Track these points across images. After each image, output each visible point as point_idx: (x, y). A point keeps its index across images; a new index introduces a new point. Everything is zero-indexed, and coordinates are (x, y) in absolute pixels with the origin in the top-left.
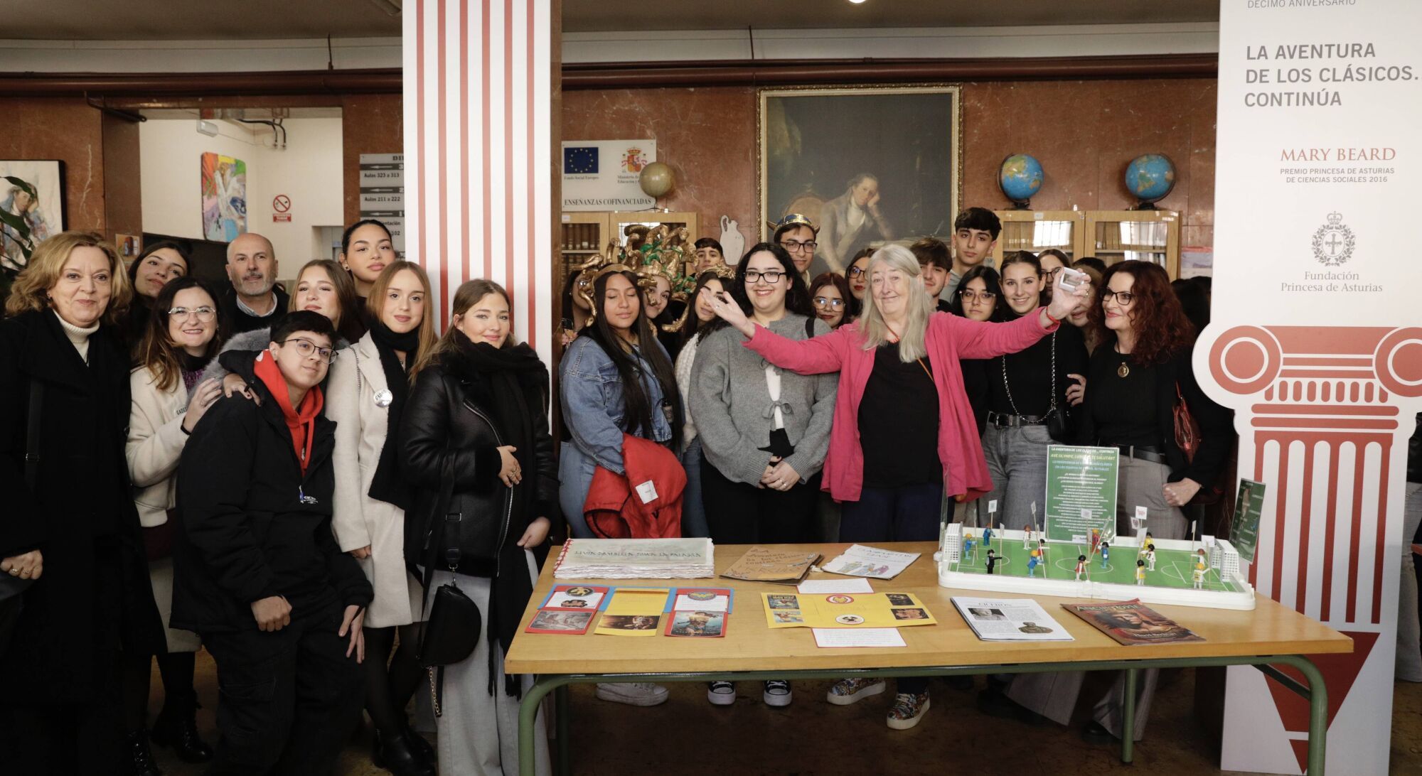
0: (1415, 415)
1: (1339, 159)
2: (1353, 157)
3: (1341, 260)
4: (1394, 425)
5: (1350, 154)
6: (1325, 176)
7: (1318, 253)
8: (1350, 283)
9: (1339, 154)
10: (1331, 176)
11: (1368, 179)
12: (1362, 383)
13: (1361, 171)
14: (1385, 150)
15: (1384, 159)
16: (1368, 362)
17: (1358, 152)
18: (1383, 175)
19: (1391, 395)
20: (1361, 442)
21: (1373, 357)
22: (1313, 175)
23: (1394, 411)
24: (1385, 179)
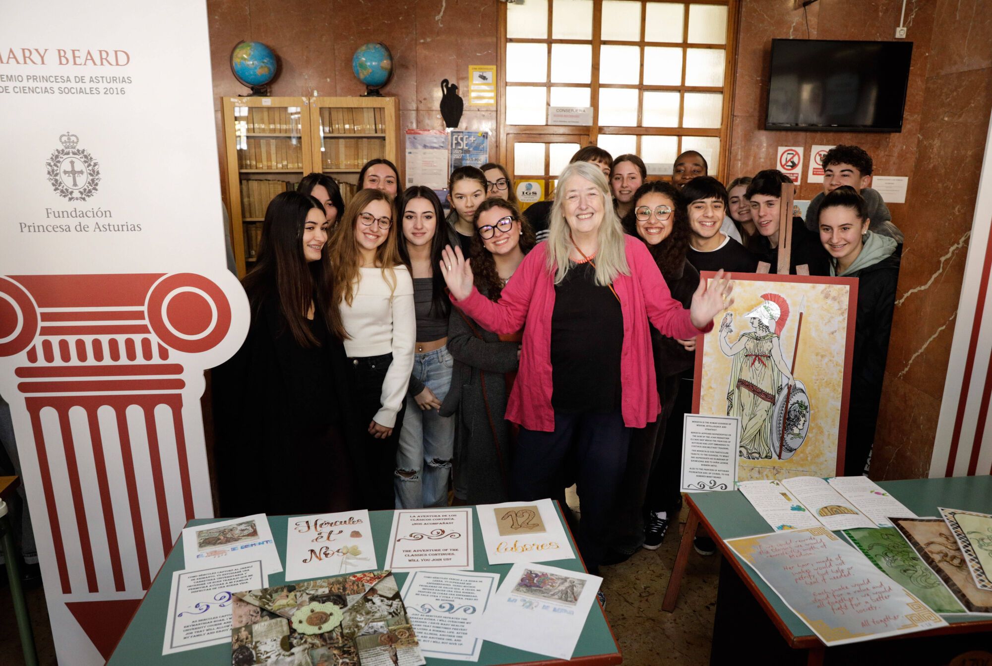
0: (202, 373)
1: (61, 63)
2: (78, 61)
3: (87, 193)
4: (181, 384)
5: (74, 57)
6: (48, 85)
7: (56, 184)
8: (103, 221)
9: (60, 57)
10: (56, 86)
11: (102, 91)
12: (137, 338)
13: (91, 80)
14: (116, 52)
15: (117, 64)
16: (139, 315)
17: (83, 55)
18: (120, 86)
19: (172, 352)
20: (148, 405)
21: (144, 308)
22: (31, 84)
23: (178, 369)
24: (123, 91)
